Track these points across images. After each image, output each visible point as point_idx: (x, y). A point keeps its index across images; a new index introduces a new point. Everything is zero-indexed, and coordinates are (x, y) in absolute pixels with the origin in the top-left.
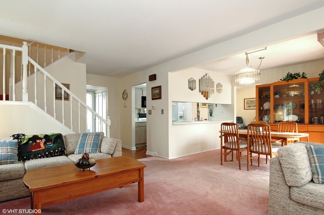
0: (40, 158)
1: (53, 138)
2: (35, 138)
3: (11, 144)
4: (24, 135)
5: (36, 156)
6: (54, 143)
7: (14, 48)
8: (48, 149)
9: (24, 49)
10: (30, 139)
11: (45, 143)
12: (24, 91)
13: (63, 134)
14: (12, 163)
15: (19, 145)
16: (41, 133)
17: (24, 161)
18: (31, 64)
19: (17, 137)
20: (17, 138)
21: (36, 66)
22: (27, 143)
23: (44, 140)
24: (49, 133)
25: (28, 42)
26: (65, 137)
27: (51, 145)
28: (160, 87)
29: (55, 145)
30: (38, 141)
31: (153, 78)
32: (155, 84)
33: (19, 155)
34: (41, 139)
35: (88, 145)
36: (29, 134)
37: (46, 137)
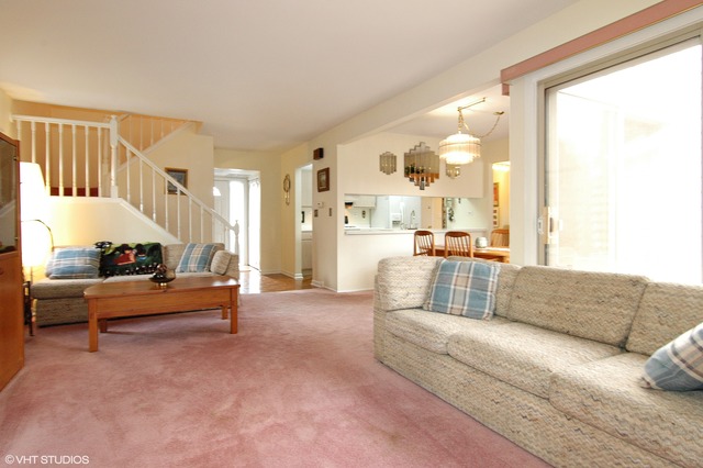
0: (128, 274)
1: (147, 249)
2: (124, 247)
3: (91, 254)
4: (110, 243)
5: (122, 272)
6: (148, 256)
7: (99, 125)
8: (139, 264)
9: (113, 125)
10: (117, 249)
11: (136, 255)
12: (113, 183)
13: (163, 244)
14: (90, 277)
15: (102, 256)
16: (132, 241)
17: (107, 276)
18: (123, 146)
19: (101, 245)
20: (101, 247)
21: (130, 147)
22: (113, 254)
23: (135, 251)
24: (143, 242)
25: (118, 113)
26: (166, 248)
27: (143, 257)
28: (327, 171)
29: (149, 259)
30: (127, 252)
31: (319, 154)
32: (322, 164)
33: (100, 269)
34: (131, 249)
35: (194, 260)
36: (117, 243)
37: (139, 247)
